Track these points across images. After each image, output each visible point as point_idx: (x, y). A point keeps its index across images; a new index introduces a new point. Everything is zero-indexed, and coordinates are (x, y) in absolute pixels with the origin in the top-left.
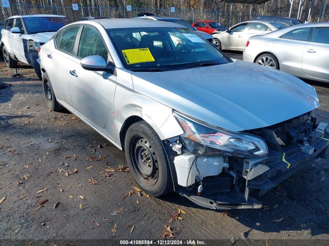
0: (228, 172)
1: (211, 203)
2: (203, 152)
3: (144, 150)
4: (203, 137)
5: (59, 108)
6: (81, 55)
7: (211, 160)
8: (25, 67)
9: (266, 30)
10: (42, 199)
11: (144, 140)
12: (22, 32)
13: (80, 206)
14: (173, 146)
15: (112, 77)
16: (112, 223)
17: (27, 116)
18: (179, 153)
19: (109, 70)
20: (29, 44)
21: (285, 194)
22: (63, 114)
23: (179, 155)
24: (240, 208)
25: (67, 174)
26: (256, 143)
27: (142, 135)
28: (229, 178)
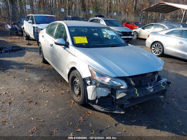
0: (111, 96)
1: (102, 109)
2: (99, 84)
3: (77, 83)
4: (99, 78)
5: (45, 62)
6: (56, 37)
7: (103, 89)
8: (33, 40)
9: (163, 29)
10: (30, 100)
11: (77, 78)
12: (33, 23)
13: (46, 105)
14: (87, 81)
15: (67, 49)
16: (58, 113)
17: (30, 64)
18: (89, 84)
19: (66, 46)
20: (36, 29)
21: (142, 111)
22: (47, 65)
23: (89, 85)
24: (114, 112)
25: (43, 91)
26: (122, 83)
27: (76, 76)
28: (111, 99)
